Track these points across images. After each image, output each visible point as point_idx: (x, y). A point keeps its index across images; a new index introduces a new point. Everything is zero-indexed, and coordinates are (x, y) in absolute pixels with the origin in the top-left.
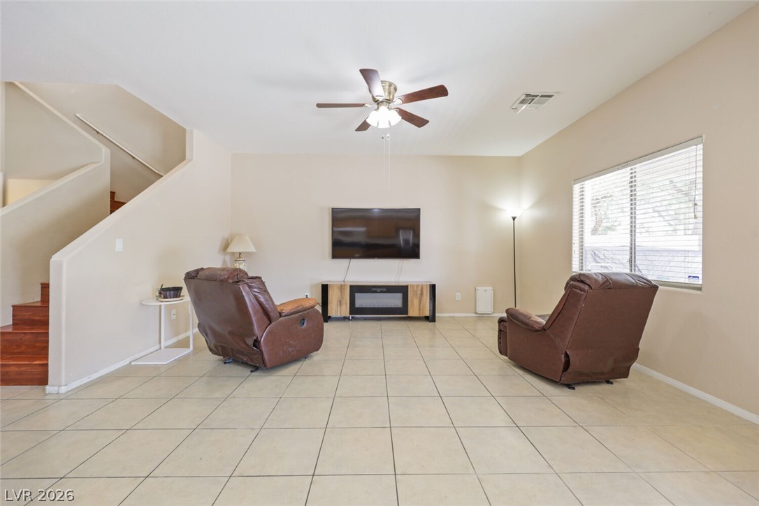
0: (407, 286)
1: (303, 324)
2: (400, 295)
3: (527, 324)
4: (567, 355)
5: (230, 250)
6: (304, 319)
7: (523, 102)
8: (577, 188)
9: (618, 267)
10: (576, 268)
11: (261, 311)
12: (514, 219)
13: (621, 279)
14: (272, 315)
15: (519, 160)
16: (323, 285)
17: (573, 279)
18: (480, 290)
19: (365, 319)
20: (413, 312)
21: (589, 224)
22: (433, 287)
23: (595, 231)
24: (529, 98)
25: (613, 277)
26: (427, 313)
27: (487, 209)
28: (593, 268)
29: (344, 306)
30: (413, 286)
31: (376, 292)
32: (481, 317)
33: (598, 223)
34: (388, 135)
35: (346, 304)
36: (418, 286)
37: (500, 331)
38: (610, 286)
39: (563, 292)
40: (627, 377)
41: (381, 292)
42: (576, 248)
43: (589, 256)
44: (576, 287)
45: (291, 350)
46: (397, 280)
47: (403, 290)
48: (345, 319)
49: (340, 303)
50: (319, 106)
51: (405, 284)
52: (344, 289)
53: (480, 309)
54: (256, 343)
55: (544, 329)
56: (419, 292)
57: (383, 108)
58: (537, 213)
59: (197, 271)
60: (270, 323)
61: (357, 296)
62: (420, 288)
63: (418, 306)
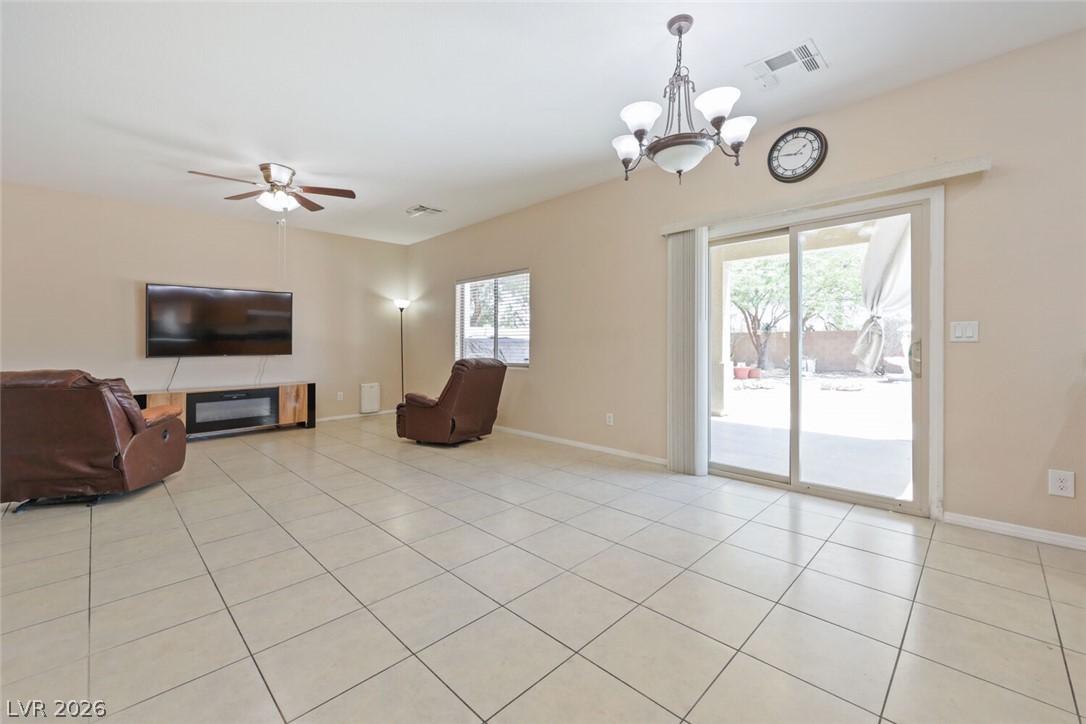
0: (278, 388)
1: (165, 437)
3: (423, 404)
4: (453, 421)
6: (166, 431)
7: (417, 210)
8: (458, 287)
9: (486, 355)
10: (458, 357)
11: (125, 419)
12: (402, 310)
13: (486, 362)
14: (139, 424)
15: (406, 249)
17: (457, 363)
18: (366, 387)
19: (210, 438)
20: (286, 418)
21: (469, 312)
22: (312, 388)
23: (473, 322)
24: (422, 208)
25: (483, 361)
26: (305, 419)
27: (373, 298)
28: (469, 356)
30: (286, 387)
31: (231, 399)
32: (367, 416)
33: (478, 311)
34: (284, 220)
36: (291, 387)
37: (399, 416)
38: (480, 367)
39: (450, 374)
40: (490, 433)
41: (238, 398)
42: (458, 340)
43: (468, 347)
44: (459, 369)
45: (153, 468)
46: (257, 382)
47: (272, 394)
50: (189, 172)
51: (276, 386)
53: (366, 408)
54: (118, 458)
55: (437, 404)
56: (294, 394)
57: (280, 194)
58: (423, 306)
60: (134, 435)
61: (200, 407)
62: (295, 390)
63: (292, 412)
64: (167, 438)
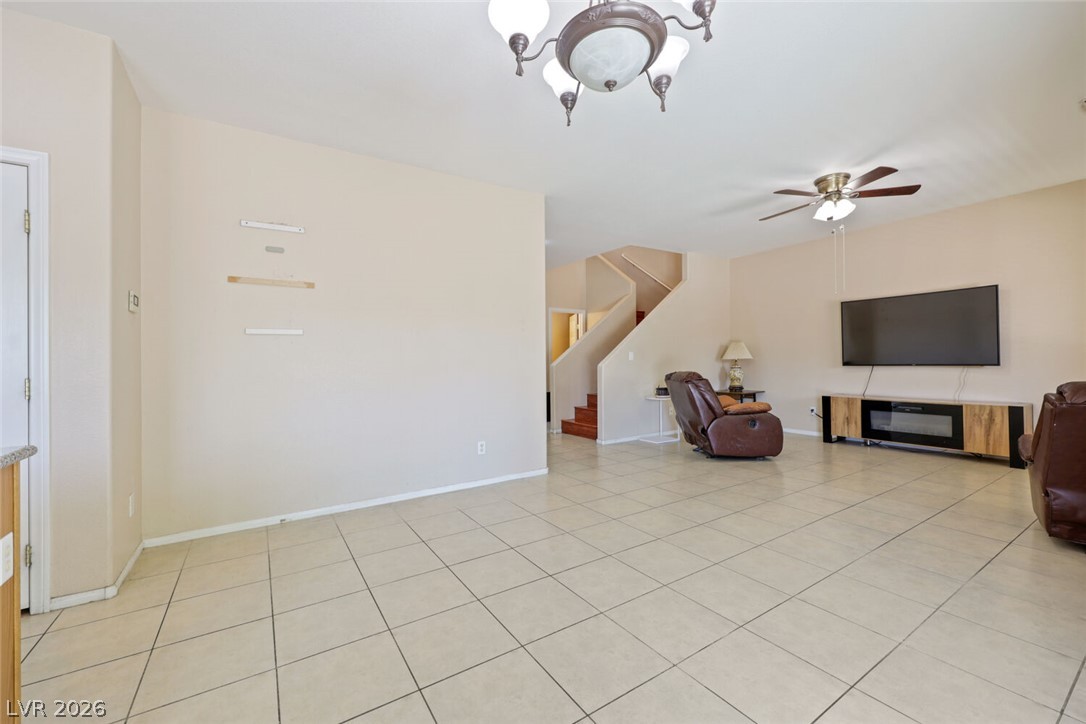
0: (961, 407)
1: (754, 425)
2: (948, 419)
5: (725, 358)
6: (754, 421)
11: (706, 406)
14: (716, 411)
16: (824, 398)
20: (971, 446)
22: (1017, 411)
26: (1005, 453)
29: (853, 426)
30: (967, 405)
31: (902, 411)
35: (856, 423)
36: (982, 407)
41: (912, 412)
45: (739, 445)
46: (956, 397)
47: (954, 412)
48: (857, 443)
49: (848, 420)
51: (956, 404)
52: (852, 403)
56: (986, 416)
59: (671, 374)
60: (716, 418)
61: (874, 414)
62: (987, 411)
63: (983, 439)
64: (756, 427)
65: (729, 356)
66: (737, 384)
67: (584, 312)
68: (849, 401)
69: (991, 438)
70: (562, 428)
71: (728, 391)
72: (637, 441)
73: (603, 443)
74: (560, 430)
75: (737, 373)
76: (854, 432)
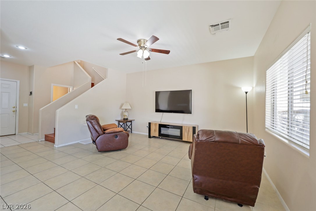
2: (179, 130)
12: (247, 93)
16: (149, 123)
20: (185, 139)
22: (194, 128)
30: (185, 127)
35: (157, 131)
41: (171, 128)
49: (155, 131)
51: (181, 125)
56: (188, 130)
60: (99, 136)
61: (162, 128)
62: (188, 128)
63: (187, 136)
64: (117, 138)
65: (123, 107)
66: (126, 117)
67: (72, 87)
68: (156, 124)
69: (189, 136)
70: (45, 138)
71: (123, 120)
72: (78, 143)
73: (57, 146)
74: (44, 139)
75: (126, 114)
76: (157, 134)
